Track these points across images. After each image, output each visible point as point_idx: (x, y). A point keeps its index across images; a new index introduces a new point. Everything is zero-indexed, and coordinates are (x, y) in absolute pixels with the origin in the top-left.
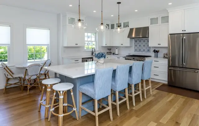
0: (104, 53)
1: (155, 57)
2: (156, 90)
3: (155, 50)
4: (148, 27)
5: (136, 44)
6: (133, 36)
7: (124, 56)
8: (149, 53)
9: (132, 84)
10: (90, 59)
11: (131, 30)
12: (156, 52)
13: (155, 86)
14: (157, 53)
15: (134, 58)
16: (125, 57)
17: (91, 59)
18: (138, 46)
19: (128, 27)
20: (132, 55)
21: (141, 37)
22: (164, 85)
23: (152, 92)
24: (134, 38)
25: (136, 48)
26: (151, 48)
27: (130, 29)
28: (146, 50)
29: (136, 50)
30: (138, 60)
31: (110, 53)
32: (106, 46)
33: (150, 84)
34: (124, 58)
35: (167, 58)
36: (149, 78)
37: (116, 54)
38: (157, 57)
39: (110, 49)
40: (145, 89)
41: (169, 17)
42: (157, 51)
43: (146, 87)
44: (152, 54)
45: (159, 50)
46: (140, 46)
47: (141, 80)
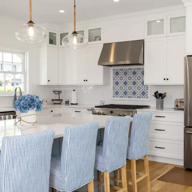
0: (37, 97)
1: (157, 108)
2: (161, 182)
3: (157, 92)
4: (144, 40)
5: (118, 79)
6: (112, 60)
7: (90, 107)
8: (145, 99)
9: (106, 171)
10: (7, 117)
11: (107, 47)
12: (159, 96)
13: (158, 172)
14: (162, 98)
15: (112, 112)
16: (92, 110)
17: (12, 116)
18: (121, 83)
19: (100, 40)
20: (108, 104)
21: (128, 62)
22: (176, 169)
23: (152, 186)
24: (111, 66)
25: (117, 88)
26: (149, 88)
27: (105, 45)
28: (139, 93)
29: (117, 93)
30: (121, 116)
31: (58, 102)
32: (50, 83)
33: (147, 169)
34: (91, 112)
35: (183, 109)
36: (144, 154)
37: (72, 104)
38: (162, 108)
39: (59, 92)
40: (136, 181)
41: (187, 19)
42: (161, 95)
43: (137, 178)
44: (152, 102)
45: (166, 93)
46: (125, 83)
47: (127, 159)
